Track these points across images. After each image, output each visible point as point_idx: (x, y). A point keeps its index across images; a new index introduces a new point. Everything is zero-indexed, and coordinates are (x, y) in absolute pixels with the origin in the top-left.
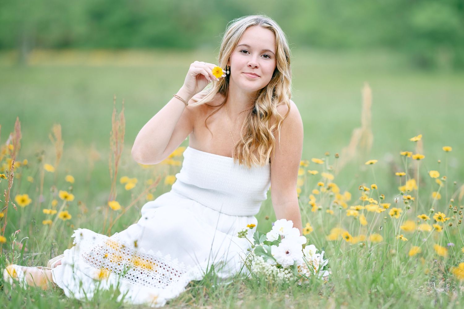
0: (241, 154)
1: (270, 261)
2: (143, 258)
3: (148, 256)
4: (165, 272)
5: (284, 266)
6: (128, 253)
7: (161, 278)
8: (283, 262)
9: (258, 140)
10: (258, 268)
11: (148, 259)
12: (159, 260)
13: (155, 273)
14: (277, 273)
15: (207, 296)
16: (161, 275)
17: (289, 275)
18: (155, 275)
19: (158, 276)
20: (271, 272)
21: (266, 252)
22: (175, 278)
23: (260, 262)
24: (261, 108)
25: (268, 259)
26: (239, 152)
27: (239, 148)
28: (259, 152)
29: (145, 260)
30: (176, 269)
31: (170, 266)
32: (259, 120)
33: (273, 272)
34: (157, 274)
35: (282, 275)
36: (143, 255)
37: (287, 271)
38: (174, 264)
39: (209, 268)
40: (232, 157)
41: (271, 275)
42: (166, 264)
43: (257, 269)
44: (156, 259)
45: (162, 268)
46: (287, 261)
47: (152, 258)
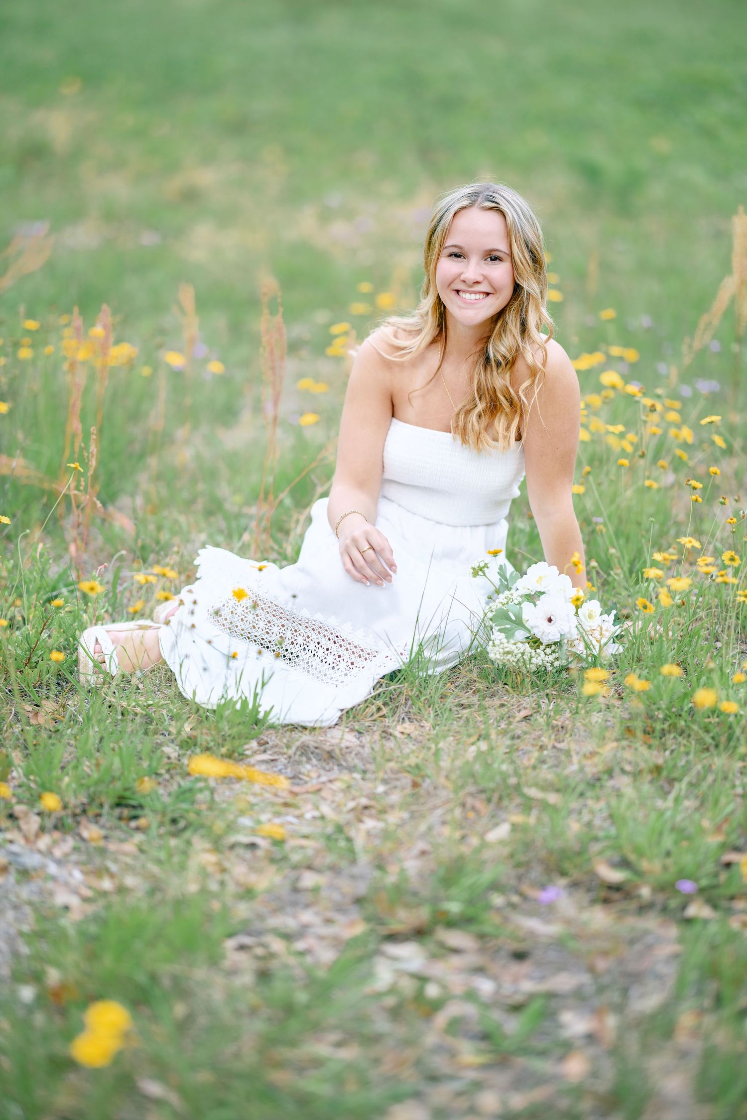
0: (465, 428)
1: (520, 634)
5: (545, 641)
8: (542, 634)
9: (494, 406)
10: (498, 653)
11: (314, 627)
13: (326, 652)
14: (531, 657)
15: (410, 702)
16: (335, 657)
17: (551, 658)
18: (326, 656)
20: (520, 655)
21: (513, 618)
22: (359, 662)
23: (501, 643)
24: (498, 352)
25: (517, 630)
26: (461, 423)
27: (462, 416)
28: (497, 428)
30: (360, 646)
31: (350, 641)
33: (523, 654)
34: (329, 654)
35: (541, 658)
37: (548, 651)
38: (359, 638)
39: (416, 649)
40: (450, 432)
41: (522, 660)
42: (344, 638)
43: (496, 654)
44: (327, 628)
46: (549, 634)
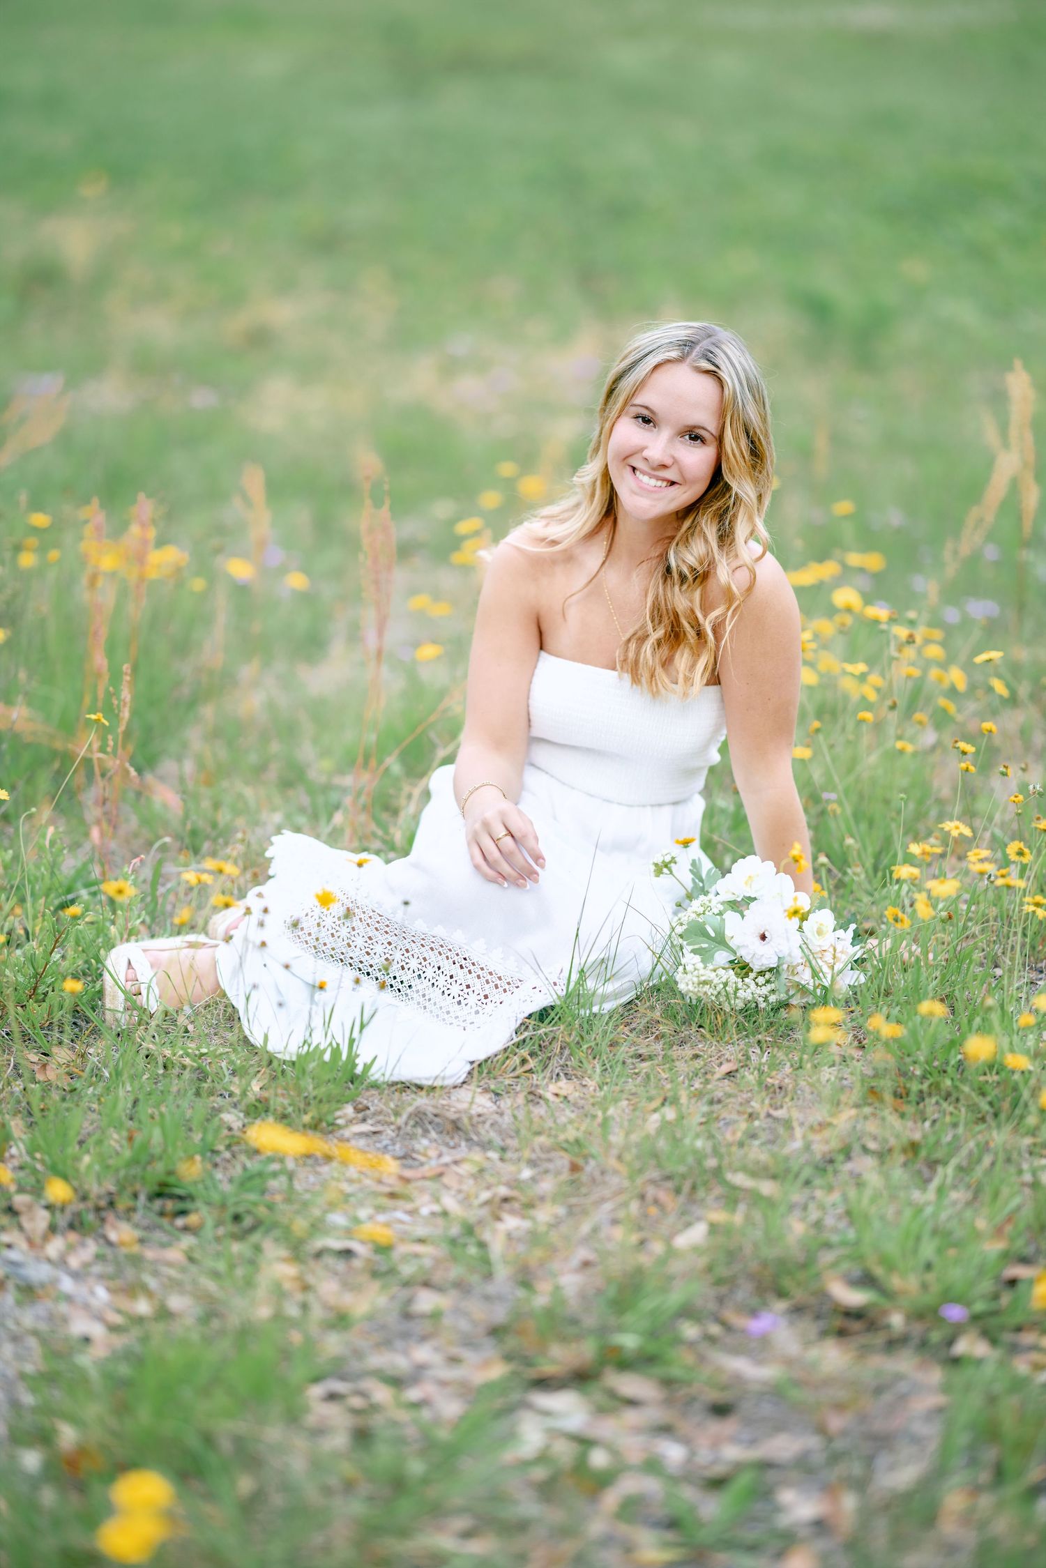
1: (722, 957)
2: (423, 942)
3: (433, 940)
4: (471, 980)
5: (756, 968)
6: (387, 929)
7: (461, 993)
8: (752, 958)
9: (675, 636)
10: (690, 983)
11: (432, 945)
12: (459, 951)
13: (450, 981)
14: (737, 989)
15: (567, 1052)
16: (461, 988)
17: (765, 990)
18: (449, 986)
19: (455, 990)
20: (722, 986)
21: (713, 934)
22: (496, 996)
23: (695, 969)
24: (684, 561)
25: (716, 952)
28: (677, 665)
29: (428, 948)
31: (484, 966)
32: (677, 588)
33: (726, 984)
34: (454, 983)
35: (751, 990)
36: (423, 937)
37: (761, 980)
38: (495, 960)
39: (575, 977)
40: (614, 669)
41: (723, 993)
42: (475, 961)
43: (687, 985)
44: (451, 947)
45: (466, 970)
46: (762, 956)
47: (442, 943)
